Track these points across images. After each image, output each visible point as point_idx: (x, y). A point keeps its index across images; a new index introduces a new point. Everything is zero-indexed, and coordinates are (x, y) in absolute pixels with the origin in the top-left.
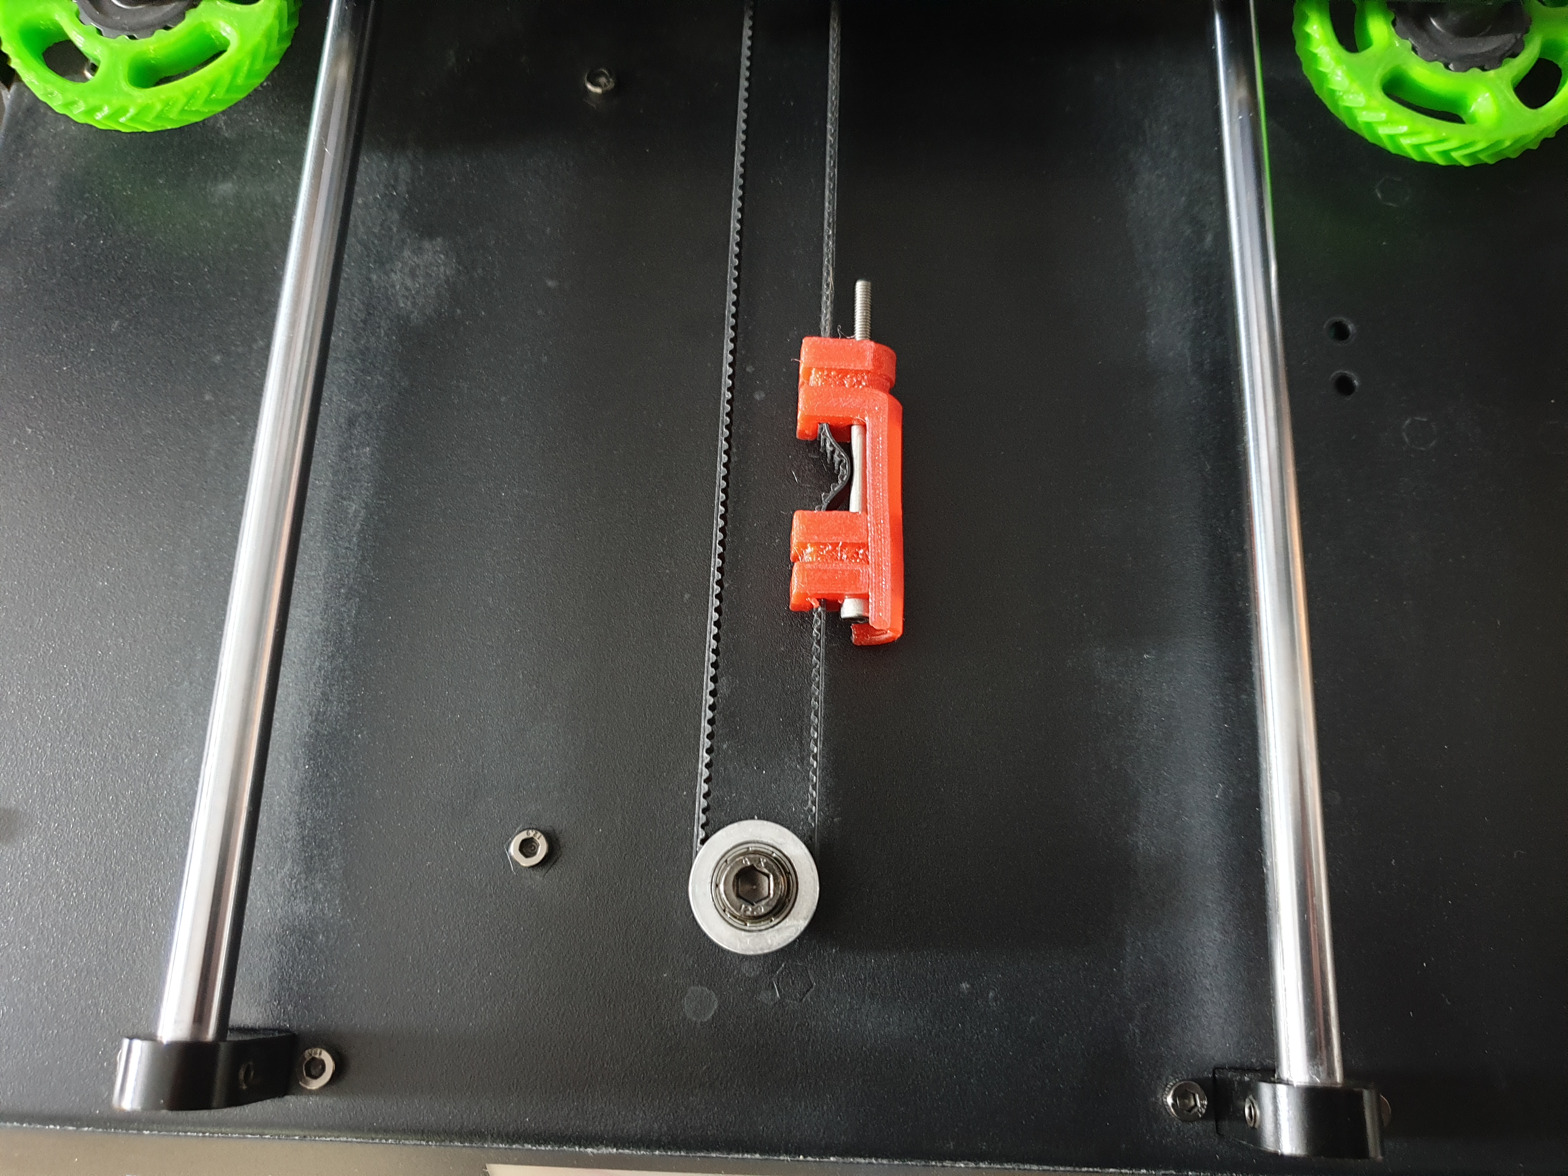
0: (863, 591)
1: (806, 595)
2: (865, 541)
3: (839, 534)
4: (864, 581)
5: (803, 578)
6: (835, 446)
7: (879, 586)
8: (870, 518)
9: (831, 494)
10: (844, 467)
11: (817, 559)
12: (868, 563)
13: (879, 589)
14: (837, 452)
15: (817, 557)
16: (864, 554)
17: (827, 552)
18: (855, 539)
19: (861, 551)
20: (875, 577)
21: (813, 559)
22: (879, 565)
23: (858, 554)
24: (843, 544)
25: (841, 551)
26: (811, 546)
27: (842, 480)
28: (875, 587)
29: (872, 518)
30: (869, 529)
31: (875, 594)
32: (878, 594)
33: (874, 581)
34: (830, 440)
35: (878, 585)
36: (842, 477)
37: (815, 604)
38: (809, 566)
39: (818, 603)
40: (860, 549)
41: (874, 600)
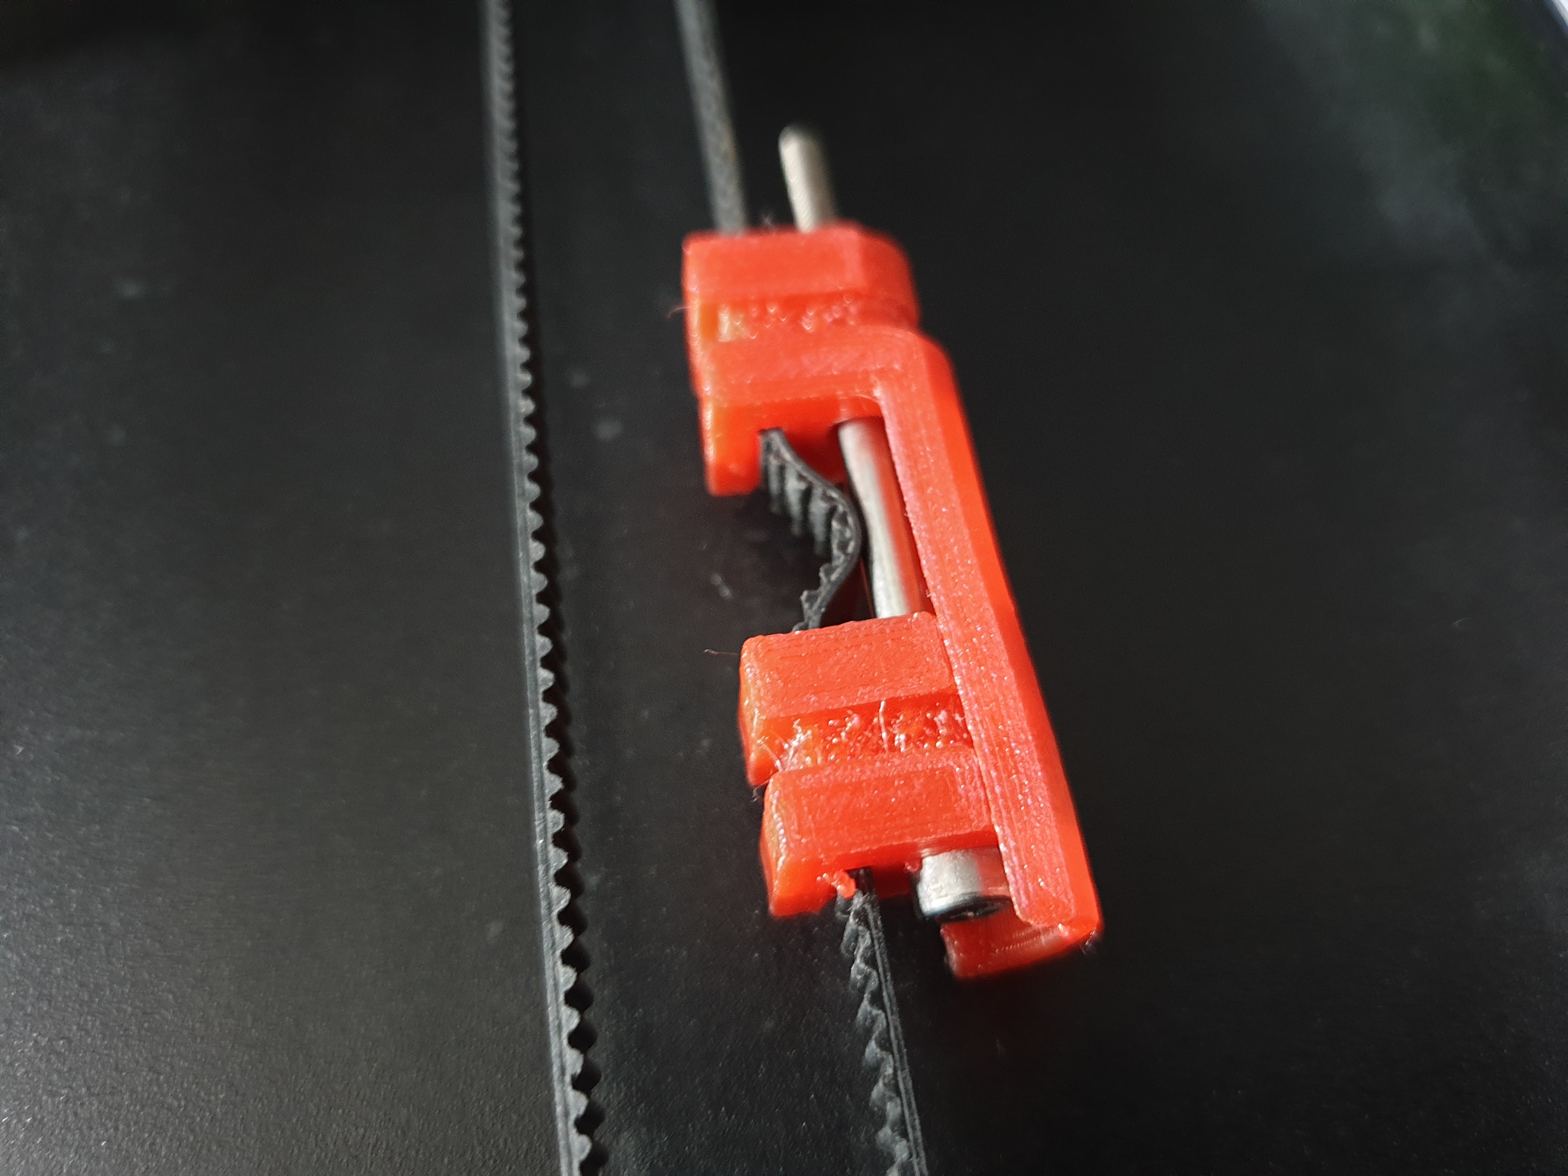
0: (977, 825)
1: (816, 867)
2: (945, 685)
3: (873, 682)
4: (972, 794)
5: (800, 819)
6: (811, 478)
7: (1016, 802)
8: (946, 623)
9: (825, 591)
10: (843, 520)
11: (825, 759)
12: (970, 743)
13: (1018, 810)
14: (818, 491)
15: (826, 752)
16: (951, 723)
17: (849, 734)
18: (918, 687)
19: (942, 716)
20: (1000, 779)
21: (814, 760)
22: (1001, 744)
23: (933, 725)
24: (889, 702)
25: (888, 724)
26: (804, 725)
27: (846, 554)
28: (1007, 808)
29: (952, 624)
30: (951, 652)
31: (1011, 826)
32: (1018, 825)
33: (998, 790)
34: (794, 466)
35: (1011, 802)
36: (843, 546)
37: (844, 888)
38: (807, 781)
39: (853, 884)
40: (936, 711)
41: (1012, 844)
